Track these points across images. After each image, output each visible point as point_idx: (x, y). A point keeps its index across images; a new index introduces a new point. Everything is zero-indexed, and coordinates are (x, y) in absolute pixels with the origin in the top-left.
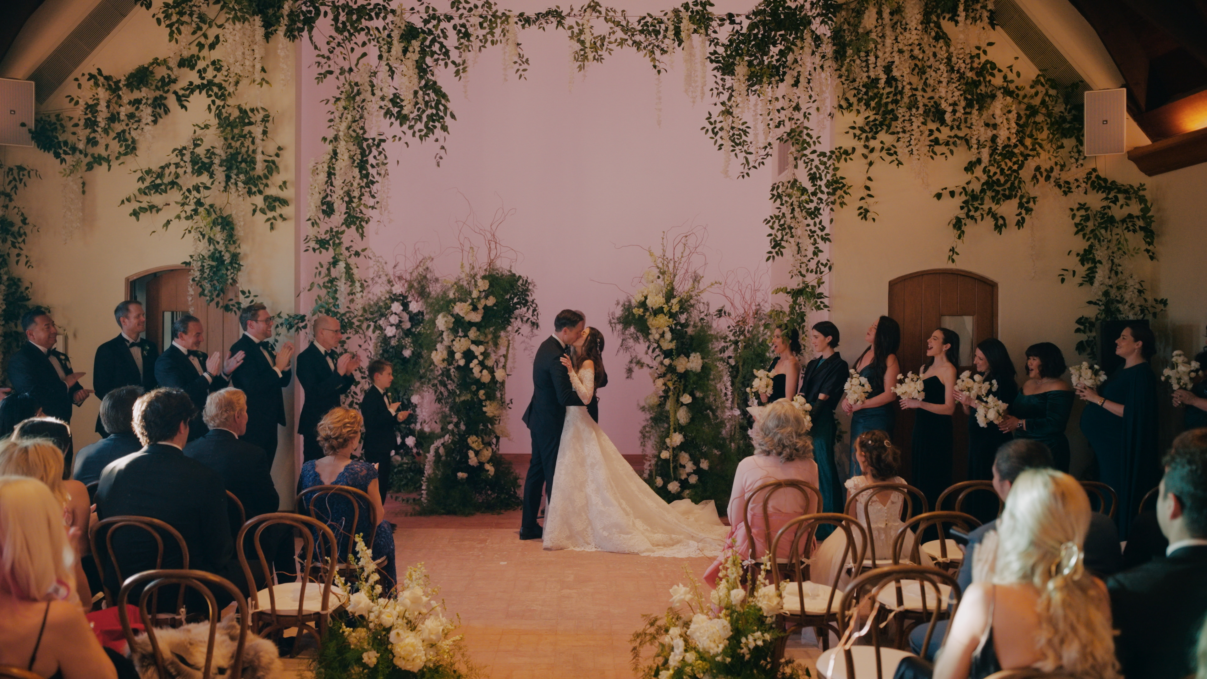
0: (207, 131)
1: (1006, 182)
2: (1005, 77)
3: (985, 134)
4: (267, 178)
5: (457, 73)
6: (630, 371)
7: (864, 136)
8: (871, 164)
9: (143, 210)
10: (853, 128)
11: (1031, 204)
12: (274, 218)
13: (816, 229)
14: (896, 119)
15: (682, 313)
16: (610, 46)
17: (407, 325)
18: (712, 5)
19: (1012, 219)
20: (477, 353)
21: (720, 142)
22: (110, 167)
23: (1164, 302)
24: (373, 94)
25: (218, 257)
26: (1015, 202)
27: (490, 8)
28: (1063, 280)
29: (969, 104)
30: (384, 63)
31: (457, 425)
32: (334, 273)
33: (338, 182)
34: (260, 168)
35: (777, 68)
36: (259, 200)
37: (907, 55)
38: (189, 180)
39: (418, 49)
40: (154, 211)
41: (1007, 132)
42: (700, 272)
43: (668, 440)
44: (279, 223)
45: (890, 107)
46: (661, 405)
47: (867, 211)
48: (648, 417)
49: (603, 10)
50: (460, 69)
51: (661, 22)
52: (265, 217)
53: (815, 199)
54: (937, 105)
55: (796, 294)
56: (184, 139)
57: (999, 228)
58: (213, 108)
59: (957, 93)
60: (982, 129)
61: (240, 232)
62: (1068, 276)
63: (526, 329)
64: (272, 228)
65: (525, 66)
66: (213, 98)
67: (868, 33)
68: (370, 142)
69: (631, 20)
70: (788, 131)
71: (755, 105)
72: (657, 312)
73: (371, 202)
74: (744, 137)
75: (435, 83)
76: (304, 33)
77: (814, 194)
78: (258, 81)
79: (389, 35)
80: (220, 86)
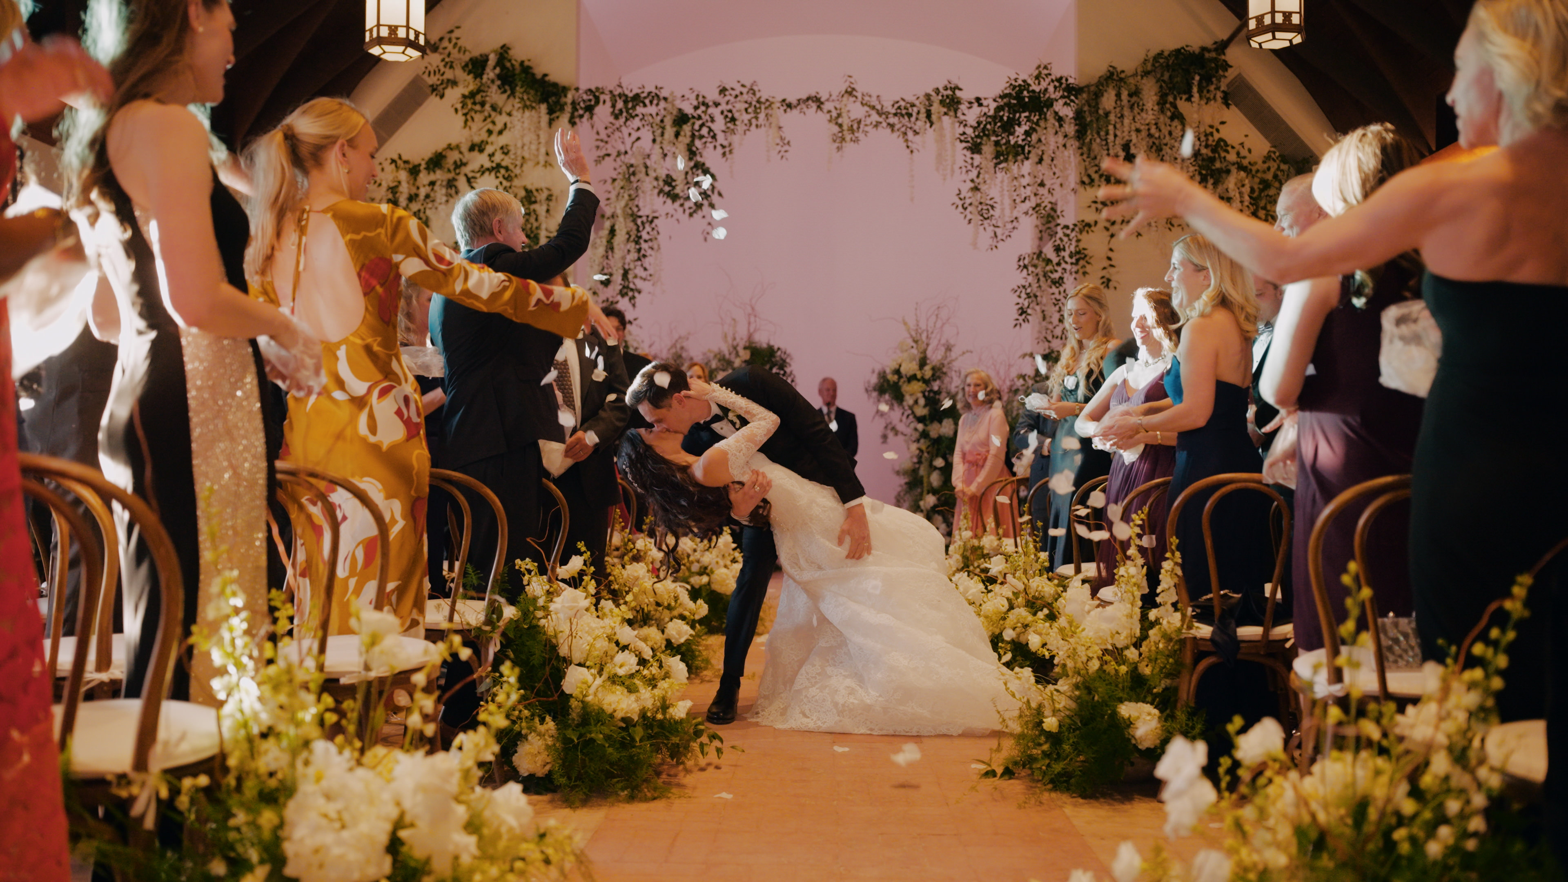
2: (1238, 154)
5: (724, 154)
6: (884, 437)
8: (1112, 236)
10: (1095, 202)
15: (935, 380)
16: (867, 129)
18: (960, 89)
21: (969, 216)
24: (647, 174)
27: (754, 94)
30: (657, 146)
33: (618, 253)
35: (1023, 147)
37: (1144, 134)
39: (688, 133)
42: (952, 342)
43: (922, 503)
46: (915, 470)
47: (1109, 280)
48: (903, 481)
49: (859, 95)
50: (727, 151)
51: (913, 105)
53: (1059, 269)
65: (786, 148)
66: (501, 179)
67: (1107, 114)
68: (644, 219)
69: (885, 104)
70: (1034, 205)
71: (1002, 182)
72: (912, 378)
73: (643, 274)
74: (991, 212)
75: (704, 164)
76: (585, 119)
77: (1059, 264)
78: (542, 163)
79: (662, 121)
80: (507, 169)
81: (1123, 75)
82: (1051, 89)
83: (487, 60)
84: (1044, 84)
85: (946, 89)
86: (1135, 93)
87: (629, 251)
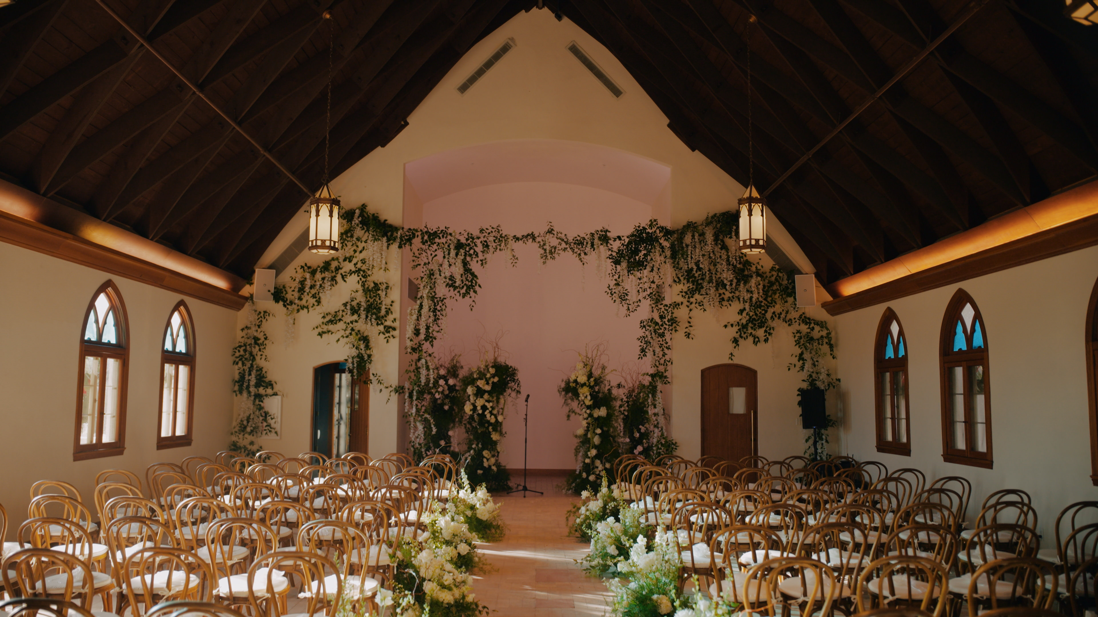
0: (357, 294)
1: (758, 319)
2: (756, 267)
3: (747, 296)
4: (386, 317)
5: (482, 264)
6: (569, 416)
7: (687, 296)
8: (691, 310)
9: (324, 333)
10: (681, 292)
11: (772, 331)
12: (389, 337)
13: (663, 343)
14: (702, 288)
15: (596, 386)
16: (559, 252)
17: (447, 392)
18: (609, 232)
19: (762, 339)
20: (489, 407)
21: (614, 299)
22: (308, 311)
23: (839, 380)
24: (440, 275)
25: (360, 356)
26: (764, 329)
27: (499, 232)
28: (789, 369)
29: (738, 282)
30: (446, 260)
31: (477, 445)
32: (419, 364)
33: (423, 319)
34: (383, 312)
35: (643, 262)
36: (381, 328)
37: (706, 257)
38: (348, 318)
39: (463, 254)
40: (330, 333)
41: (757, 296)
42: (606, 364)
43: (589, 453)
44: (391, 340)
45: (700, 282)
46: (586, 435)
47: (689, 334)
48: (579, 441)
49: (555, 233)
50: (483, 262)
51: (584, 239)
52: (384, 336)
53: (663, 328)
54: (722, 281)
55: (653, 376)
56: (346, 298)
57: (755, 343)
58: (360, 282)
59: (732, 276)
60: (745, 294)
61: (372, 344)
62: (792, 367)
63: (513, 394)
64: (387, 342)
65: (516, 261)
66: (361, 277)
67: (687, 246)
68: (438, 299)
69: (569, 239)
70: (649, 293)
71: (632, 281)
72: (583, 385)
73: (437, 329)
74: (626, 297)
75: (471, 270)
76: (407, 245)
77: (662, 325)
78: (383, 268)
79: (449, 246)
80: (364, 271)
81: (696, 225)
82: (658, 231)
83: (355, 213)
84: (654, 230)
85: (602, 231)
86: (702, 234)
87: (430, 317)
